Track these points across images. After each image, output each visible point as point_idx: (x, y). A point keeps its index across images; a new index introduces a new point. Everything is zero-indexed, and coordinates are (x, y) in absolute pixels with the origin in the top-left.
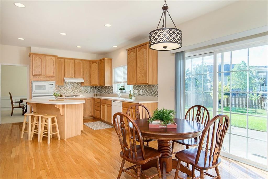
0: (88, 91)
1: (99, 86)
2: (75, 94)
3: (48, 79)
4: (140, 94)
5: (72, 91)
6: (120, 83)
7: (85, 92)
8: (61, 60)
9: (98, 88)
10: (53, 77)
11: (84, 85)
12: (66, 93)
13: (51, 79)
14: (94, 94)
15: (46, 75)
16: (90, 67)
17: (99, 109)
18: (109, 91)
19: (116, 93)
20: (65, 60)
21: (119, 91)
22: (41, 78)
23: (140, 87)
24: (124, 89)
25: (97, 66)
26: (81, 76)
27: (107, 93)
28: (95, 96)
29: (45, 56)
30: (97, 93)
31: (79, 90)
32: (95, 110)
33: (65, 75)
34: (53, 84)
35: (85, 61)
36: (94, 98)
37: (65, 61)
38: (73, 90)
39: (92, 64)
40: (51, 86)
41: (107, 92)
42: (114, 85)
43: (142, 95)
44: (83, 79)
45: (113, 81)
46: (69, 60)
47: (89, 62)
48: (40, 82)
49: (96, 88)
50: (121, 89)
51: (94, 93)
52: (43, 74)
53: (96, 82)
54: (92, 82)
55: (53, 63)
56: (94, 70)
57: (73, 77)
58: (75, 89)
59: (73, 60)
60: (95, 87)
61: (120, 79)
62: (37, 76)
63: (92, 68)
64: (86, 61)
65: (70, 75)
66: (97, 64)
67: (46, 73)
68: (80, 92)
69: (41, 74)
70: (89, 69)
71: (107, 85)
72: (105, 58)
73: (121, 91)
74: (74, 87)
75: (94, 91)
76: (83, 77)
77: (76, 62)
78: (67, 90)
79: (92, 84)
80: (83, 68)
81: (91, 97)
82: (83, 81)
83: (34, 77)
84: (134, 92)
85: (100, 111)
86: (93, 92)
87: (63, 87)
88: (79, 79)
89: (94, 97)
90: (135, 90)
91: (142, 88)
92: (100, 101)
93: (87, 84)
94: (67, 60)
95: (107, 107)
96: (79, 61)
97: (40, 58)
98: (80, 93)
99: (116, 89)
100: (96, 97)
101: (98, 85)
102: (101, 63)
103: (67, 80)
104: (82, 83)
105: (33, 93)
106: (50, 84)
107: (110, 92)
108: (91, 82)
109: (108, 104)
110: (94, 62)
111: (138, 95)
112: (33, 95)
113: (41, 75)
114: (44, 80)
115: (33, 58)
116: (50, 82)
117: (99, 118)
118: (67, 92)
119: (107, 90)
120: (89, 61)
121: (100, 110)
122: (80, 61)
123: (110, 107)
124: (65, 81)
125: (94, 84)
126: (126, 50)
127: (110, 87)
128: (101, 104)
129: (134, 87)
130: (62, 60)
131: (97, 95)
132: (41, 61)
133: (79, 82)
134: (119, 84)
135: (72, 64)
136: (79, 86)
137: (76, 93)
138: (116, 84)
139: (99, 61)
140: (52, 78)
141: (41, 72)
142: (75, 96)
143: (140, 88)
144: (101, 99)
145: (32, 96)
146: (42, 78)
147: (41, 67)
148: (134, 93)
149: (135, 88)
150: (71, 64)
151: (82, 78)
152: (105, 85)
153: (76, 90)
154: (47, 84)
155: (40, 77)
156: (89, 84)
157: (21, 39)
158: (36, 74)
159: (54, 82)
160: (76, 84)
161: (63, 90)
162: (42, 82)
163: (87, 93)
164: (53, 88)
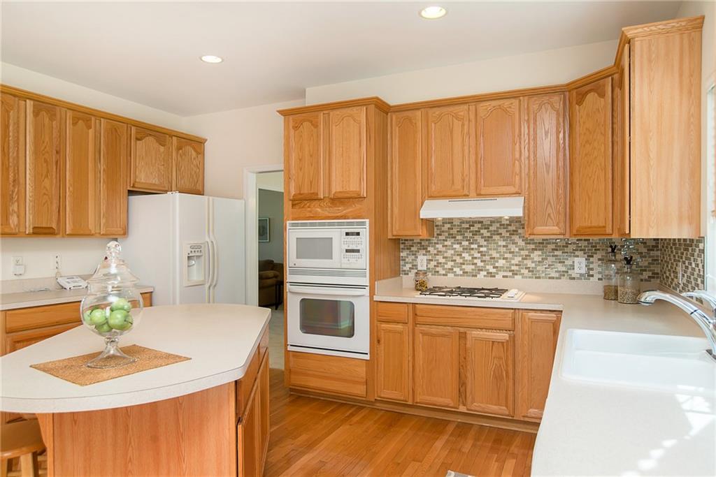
0: (572, 267)
1: (616, 236)
3: (341, 210)
5: (480, 264)
7: (554, 275)
8: (411, 114)
10: (360, 198)
12: (451, 275)
14: (602, 286)
15: (332, 195)
18: (689, 280)
22: (316, 208)
25: (605, 108)
26: (510, 184)
27: (678, 285)
29: (329, 114)
30: (620, 285)
31: (517, 260)
34: (358, 234)
35: (533, 95)
37: (430, 119)
38: (487, 258)
39: (577, 106)
40: (353, 242)
41: (680, 278)
42: (709, 233)
44: (515, 200)
46: (446, 112)
49: (613, 249)
52: (323, 193)
53: (597, 211)
57: (468, 195)
58: (495, 255)
62: (305, 203)
64: (538, 95)
65: (452, 183)
66: (602, 95)
67: (332, 185)
68: (525, 272)
69: (316, 191)
74: (492, 246)
76: (525, 186)
77: (484, 114)
78: (459, 260)
79: (578, 224)
81: (560, 307)
82: (520, 212)
83: (295, 205)
87: (439, 246)
94: (438, 111)
97: (311, 122)
101: (609, 230)
103: (433, 211)
105: (291, 273)
106: (347, 234)
107: (693, 284)
108: (572, 218)
110: (588, 92)
113: (318, 194)
114: (327, 214)
116: (349, 224)
118: (457, 270)
122: (506, 103)
125: (587, 224)
127: (691, 251)
130: (416, 116)
131: (616, 295)
132: (315, 134)
135: (463, 126)
136: (516, 237)
137: (502, 274)
139: (615, 77)
140: (358, 206)
145: (288, 284)
146: (319, 210)
150: (457, 124)
153: (501, 263)
154: (335, 234)
155: (314, 203)
156: (562, 224)
157: (211, 59)
158: (300, 194)
159: (363, 223)
160: (503, 231)
161: (437, 257)
162: (320, 224)
163: (564, 280)
164: (358, 251)
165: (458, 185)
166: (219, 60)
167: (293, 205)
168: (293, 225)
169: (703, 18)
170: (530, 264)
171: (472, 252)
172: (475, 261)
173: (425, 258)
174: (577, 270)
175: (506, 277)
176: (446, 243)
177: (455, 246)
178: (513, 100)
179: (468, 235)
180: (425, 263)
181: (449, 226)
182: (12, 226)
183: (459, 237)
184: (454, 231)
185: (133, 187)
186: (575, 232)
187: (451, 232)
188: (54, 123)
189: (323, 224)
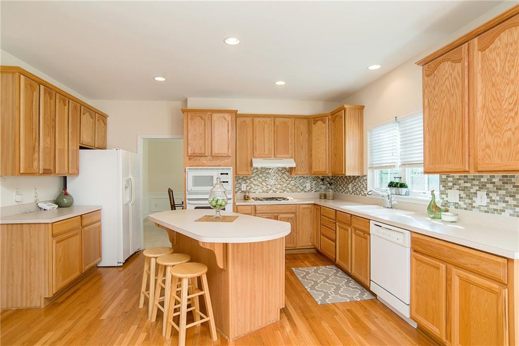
0: (306, 187)
1: (330, 175)
2: (278, 195)
3: (218, 162)
4: (474, 205)
6: (391, 167)
7: (299, 191)
8: (245, 119)
9: (329, 180)
10: (228, 156)
11: (297, 174)
12: (257, 193)
13: (222, 162)
14: (318, 193)
15: (213, 155)
16: (310, 132)
17: (330, 234)
18: (357, 189)
19: (379, 195)
20: (255, 119)
21: (388, 189)
22: (203, 160)
23: (476, 182)
24: (402, 186)
25: (326, 127)
26: (288, 153)
27: (349, 191)
28: (320, 198)
29: (211, 114)
30: (327, 193)
31: (285, 185)
32: (322, 236)
33: (255, 152)
34: (227, 174)
35: (296, 118)
36: (320, 206)
37: (254, 122)
39: (313, 125)
40: (224, 178)
41: (350, 189)
42: (369, 174)
43: (486, 212)
44: (293, 160)
45: (369, 163)
46: (262, 120)
47: (305, 120)
48: (202, 169)
49: (323, 180)
50: (391, 185)
51: (318, 191)
52: (208, 153)
53: (322, 165)
54: (314, 165)
55: (228, 126)
56: (318, 139)
57: (271, 157)
59: (269, 119)
60: (321, 176)
61: (392, 158)
62: (197, 158)
63: (314, 134)
64: (299, 118)
65: (264, 151)
66: (324, 122)
67: (213, 150)
68: (288, 190)
69: (203, 152)
70: (307, 135)
71: (351, 175)
72: (346, 106)
73: (394, 190)
75: (320, 187)
76: (294, 155)
77: (277, 123)
78: (261, 186)
79: (314, 170)
80: (293, 135)
81: (313, 202)
82: (294, 165)
83: (191, 159)
84: (443, 196)
85: (335, 241)
86: (317, 189)
87: (252, 180)
88: (284, 160)
89: (318, 202)
90: (449, 191)
91: (489, 186)
92: (334, 214)
93: (303, 171)
94: (258, 119)
95: (353, 234)
96: (283, 119)
97: (201, 118)
98: (288, 192)
99: (376, 183)
100: (322, 203)
101: (327, 173)
102: (335, 119)
103: (258, 163)
104: (291, 170)
105: (190, 194)
106: (221, 174)
107: (360, 190)
108: (310, 168)
109: (356, 229)
110: (319, 120)
111: (466, 209)
112: (188, 197)
113: (205, 154)
114: (210, 164)
115: (189, 118)
116: (221, 169)
117: (331, 258)
118: (260, 190)
119: (350, 185)
120: (307, 118)
121: (334, 238)
122: (287, 119)
123: (366, 238)
124: (254, 165)
125: (318, 170)
126: (418, 63)
127: (359, 180)
128: (335, 223)
129: (443, 182)
130: (248, 120)
131: (325, 197)
132: (203, 124)
133: (285, 168)
134: (384, 170)
135: (269, 127)
136: (284, 175)
137: (279, 191)
138: (377, 172)
139: (330, 117)
140: (227, 160)
141: (203, 149)
142: (276, 199)
143: (474, 185)
144: (336, 210)
145: (187, 200)
146: (205, 162)
147: (203, 138)
148: (446, 199)
149: (450, 184)
150: (266, 126)
151: (291, 158)
152: (347, 174)
153: (279, 186)
154: (215, 174)
155: (202, 158)
156: (307, 171)
157: (160, 79)
158: (194, 153)
159: (230, 169)
160: (279, 173)
161: (251, 185)
162: (206, 169)
163: (303, 192)
164: (227, 182)
165: (267, 153)
166: (164, 79)
167: (189, 159)
168: (189, 169)
169: (364, 106)
170: (290, 187)
171: (266, 182)
172: (268, 186)
173: (245, 185)
174: (307, 189)
175: (280, 192)
176: (255, 178)
177: (259, 179)
178: (289, 119)
179: (265, 174)
180: (245, 187)
181: (256, 170)
182: (35, 168)
183: (261, 175)
184: (258, 173)
185: (82, 144)
186: (312, 173)
187: (257, 173)
188: (52, 101)
189: (208, 169)
